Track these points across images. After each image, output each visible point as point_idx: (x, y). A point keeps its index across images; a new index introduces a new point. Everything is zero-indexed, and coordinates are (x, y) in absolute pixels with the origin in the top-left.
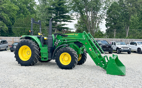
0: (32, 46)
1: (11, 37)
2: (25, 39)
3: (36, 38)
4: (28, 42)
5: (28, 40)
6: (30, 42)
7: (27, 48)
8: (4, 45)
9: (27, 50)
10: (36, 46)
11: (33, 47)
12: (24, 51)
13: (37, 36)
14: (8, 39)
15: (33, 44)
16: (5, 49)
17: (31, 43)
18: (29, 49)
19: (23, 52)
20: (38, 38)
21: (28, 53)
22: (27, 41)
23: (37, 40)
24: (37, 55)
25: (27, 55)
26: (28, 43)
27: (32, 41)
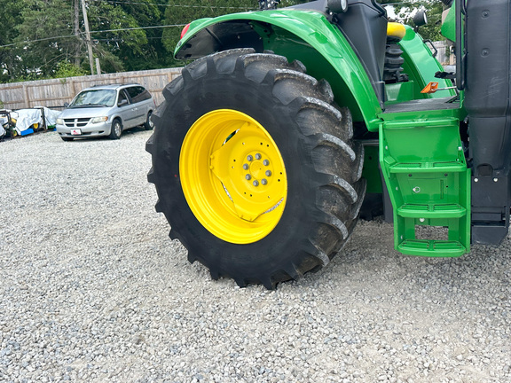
0: (288, 110)
1: (163, 71)
2: (214, 56)
3: (315, 21)
4: (248, 74)
5: (247, 54)
6: (263, 69)
7: (245, 128)
8: (134, 105)
9: (241, 149)
10: (321, 110)
11: (294, 116)
12: (217, 154)
13: (317, 9)
14: (151, 78)
15: (290, 91)
16: (144, 124)
17: (271, 81)
18: (256, 138)
19: (215, 164)
20: (333, 21)
21: (258, 174)
22: (240, 66)
23: (323, 39)
24: (344, 193)
25: (249, 186)
26: (250, 84)
27: (279, 63)
